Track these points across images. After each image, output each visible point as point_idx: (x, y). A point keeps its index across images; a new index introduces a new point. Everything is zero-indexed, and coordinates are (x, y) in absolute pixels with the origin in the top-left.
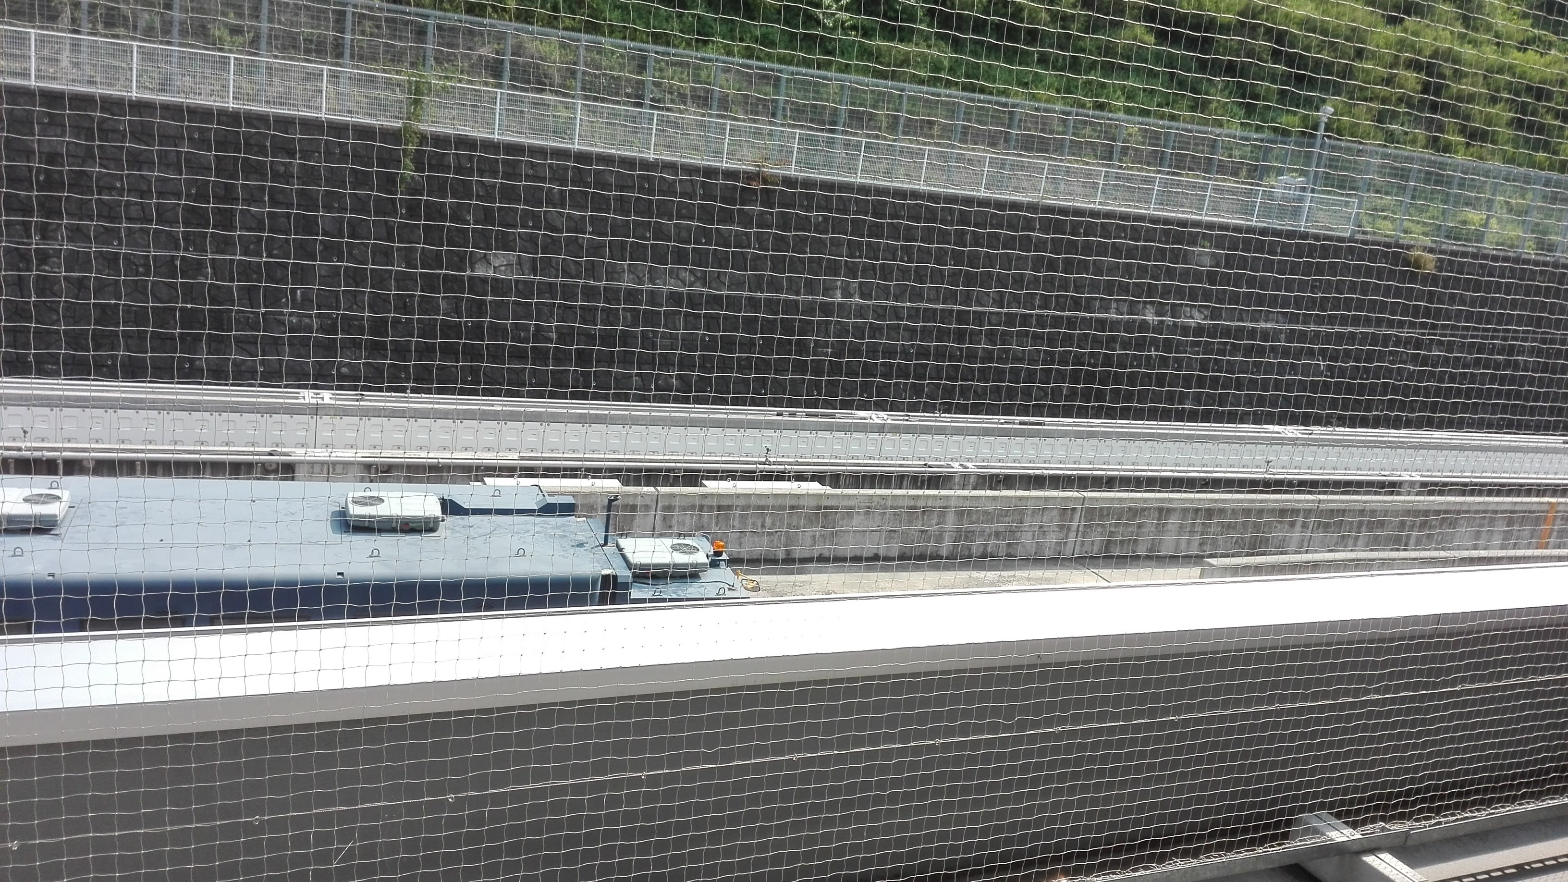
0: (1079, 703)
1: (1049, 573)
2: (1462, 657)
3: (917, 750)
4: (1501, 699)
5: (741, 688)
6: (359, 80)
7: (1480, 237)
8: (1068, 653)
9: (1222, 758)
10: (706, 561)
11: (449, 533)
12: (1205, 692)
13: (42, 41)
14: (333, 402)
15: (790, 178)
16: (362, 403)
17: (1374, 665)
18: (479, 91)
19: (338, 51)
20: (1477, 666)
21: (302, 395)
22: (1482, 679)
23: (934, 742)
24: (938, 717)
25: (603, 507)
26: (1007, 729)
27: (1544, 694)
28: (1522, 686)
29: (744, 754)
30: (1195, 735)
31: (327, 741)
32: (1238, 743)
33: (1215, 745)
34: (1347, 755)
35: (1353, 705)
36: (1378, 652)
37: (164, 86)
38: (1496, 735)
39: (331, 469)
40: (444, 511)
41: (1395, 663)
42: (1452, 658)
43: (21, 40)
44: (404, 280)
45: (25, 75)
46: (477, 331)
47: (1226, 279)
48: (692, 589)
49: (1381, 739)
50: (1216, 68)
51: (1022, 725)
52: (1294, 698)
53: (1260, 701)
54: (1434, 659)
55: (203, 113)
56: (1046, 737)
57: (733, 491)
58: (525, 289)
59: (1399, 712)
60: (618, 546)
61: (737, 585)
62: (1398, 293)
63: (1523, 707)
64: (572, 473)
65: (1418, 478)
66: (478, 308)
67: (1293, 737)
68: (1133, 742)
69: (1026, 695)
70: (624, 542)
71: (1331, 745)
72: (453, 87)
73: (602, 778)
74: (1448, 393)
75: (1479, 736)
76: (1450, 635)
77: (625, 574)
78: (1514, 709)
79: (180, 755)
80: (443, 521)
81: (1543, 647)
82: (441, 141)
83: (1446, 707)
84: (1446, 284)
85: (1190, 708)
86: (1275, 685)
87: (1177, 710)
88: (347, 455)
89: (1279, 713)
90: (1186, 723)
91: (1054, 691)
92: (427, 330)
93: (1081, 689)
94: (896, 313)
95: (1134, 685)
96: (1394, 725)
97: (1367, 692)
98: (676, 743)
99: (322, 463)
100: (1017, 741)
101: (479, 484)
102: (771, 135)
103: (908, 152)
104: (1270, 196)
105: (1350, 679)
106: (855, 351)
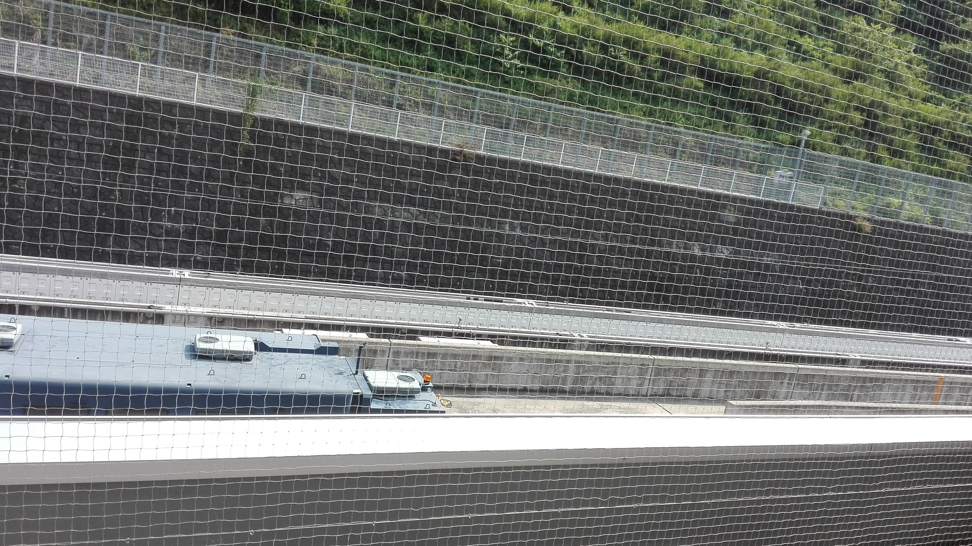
0: (648, 490)
1: (633, 405)
2: (886, 471)
3: (547, 515)
4: (909, 499)
5: (437, 471)
6: (218, 83)
7: (898, 215)
8: (643, 458)
9: (737, 528)
10: (419, 387)
11: (258, 362)
12: (727, 486)
13: (21, 47)
14: (191, 278)
15: (480, 156)
16: (208, 279)
17: (832, 474)
18: (292, 93)
19: (206, 66)
20: (895, 478)
21: (171, 272)
22: (898, 485)
23: (557, 510)
24: (560, 495)
25: (356, 350)
26: (604, 504)
27: (936, 496)
28: (923, 491)
29: (438, 512)
30: (720, 513)
31: (175, 492)
32: (747, 519)
33: (732, 520)
34: (814, 529)
35: (818, 498)
36: (834, 466)
37: (97, 79)
38: (906, 521)
39: (187, 319)
40: (256, 348)
41: (844, 473)
42: (880, 471)
43: (11, 46)
44: (239, 209)
45: (11, 67)
46: (282, 241)
47: (744, 233)
48: (410, 405)
49: (835, 520)
50: (741, 106)
51: (613, 502)
52: (782, 492)
53: (761, 493)
54: (868, 472)
55: (120, 97)
56: (627, 510)
57: (438, 344)
58: (314, 216)
59: (846, 504)
60: (364, 375)
61: (438, 403)
62: (848, 246)
63: (923, 504)
64: (338, 328)
65: (859, 358)
66: (284, 227)
67: (781, 517)
68: (682, 516)
69: (616, 483)
70: (368, 373)
71: (804, 522)
72: (276, 90)
73: (348, 524)
74: (878, 308)
75: (896, 521)
76: (879, 457)
77: (368, 393)
78: (917, 505)
79: (81, 497)
80: (255, 353)
81: (935, 467)
82: (266, 123)
83: (875, 502)
84: (877, 242)
85: (717, 496)
86: (770, 484)
87: (709, 497)
88: (198, 310)
89: (773, 501)
90: (715, 505)
91: (633, 482)
92: (251, 238)
93: (650, 481)
94: (543, 243)
95: (683, 480)
96: (843, 512)
97: (827, 490)
98: (395, 504)
99: (182, 315)
100: (610, 512)
101: (279, 332)
102: (469, 129)
103: (552, 144)
104: (770, 183)
105: (817, 482)
106: (517, 264)
